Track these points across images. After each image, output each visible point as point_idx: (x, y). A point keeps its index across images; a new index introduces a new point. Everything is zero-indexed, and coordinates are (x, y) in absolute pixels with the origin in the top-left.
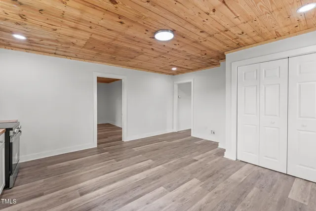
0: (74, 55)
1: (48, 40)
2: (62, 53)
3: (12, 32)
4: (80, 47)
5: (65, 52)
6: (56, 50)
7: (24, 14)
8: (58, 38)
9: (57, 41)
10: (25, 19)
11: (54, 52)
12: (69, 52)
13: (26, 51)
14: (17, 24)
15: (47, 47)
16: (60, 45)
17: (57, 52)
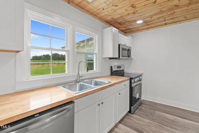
0: (182, 18)
1: (155, 15)
2: (171, 21)
3: (135, 21)
4: (185, 6)
5: (172, 19)
6: (165, 20)
7: (132, 4)
8: (161, 9)
9: (161, 12)
10: (135, 7)
11: (164, 23)
12: (177, 17)
13: (148, 30)
14: (134, 13)
15: (158, 21)
16: (165, 14)
17: (166, 22)
